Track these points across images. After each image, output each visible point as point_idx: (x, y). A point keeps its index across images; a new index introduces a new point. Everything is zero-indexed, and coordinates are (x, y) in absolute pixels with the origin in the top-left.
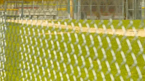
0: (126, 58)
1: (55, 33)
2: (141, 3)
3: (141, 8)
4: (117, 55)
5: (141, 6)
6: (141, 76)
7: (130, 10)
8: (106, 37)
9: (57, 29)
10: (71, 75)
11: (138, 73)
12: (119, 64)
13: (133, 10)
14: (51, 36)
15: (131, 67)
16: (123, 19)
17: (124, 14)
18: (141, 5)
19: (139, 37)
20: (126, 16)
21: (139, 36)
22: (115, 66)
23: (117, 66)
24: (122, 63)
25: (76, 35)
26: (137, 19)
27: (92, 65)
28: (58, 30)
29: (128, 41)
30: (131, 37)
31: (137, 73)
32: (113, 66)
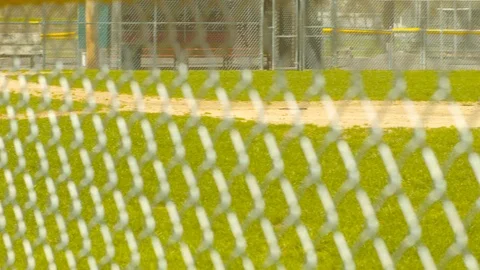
0: (264, 196)
1: (30, 114)
2: (319, 14)
3: (319, 31)
4: (236, 187)
5: (320, 24)
6: (312, 258)
7: (283, 36)
8: (196, 127)
9: (35, 102)
10: (81, 254)
11: (301, 245)
12: (242, 218)
13: (293, 36)
14: (14, 126)
15: (279, 227)
16: (261, 69)
17: (265, 52)
18: (319, 19)
19: (311, 126)
20: (269, 59)
21: (310, 122)
22: (227, 225)
23: (234, 223)
24: (251, 215)
25: (97, 122)
26: (307, 67)
27: (151, 223)
28: (41, 107)
29: (270, 142)
30: (284, 127)
31: (298, 245)
32: (221, 222)
